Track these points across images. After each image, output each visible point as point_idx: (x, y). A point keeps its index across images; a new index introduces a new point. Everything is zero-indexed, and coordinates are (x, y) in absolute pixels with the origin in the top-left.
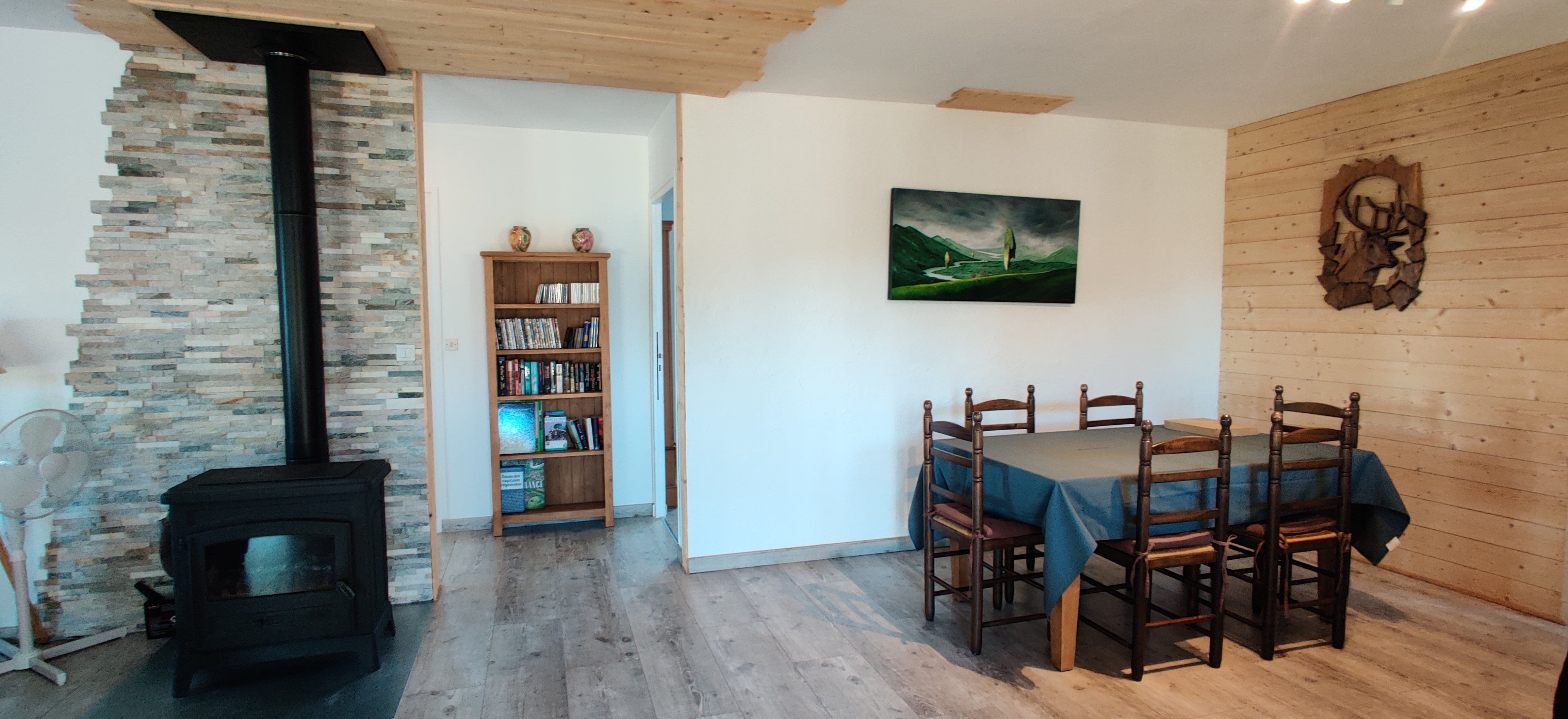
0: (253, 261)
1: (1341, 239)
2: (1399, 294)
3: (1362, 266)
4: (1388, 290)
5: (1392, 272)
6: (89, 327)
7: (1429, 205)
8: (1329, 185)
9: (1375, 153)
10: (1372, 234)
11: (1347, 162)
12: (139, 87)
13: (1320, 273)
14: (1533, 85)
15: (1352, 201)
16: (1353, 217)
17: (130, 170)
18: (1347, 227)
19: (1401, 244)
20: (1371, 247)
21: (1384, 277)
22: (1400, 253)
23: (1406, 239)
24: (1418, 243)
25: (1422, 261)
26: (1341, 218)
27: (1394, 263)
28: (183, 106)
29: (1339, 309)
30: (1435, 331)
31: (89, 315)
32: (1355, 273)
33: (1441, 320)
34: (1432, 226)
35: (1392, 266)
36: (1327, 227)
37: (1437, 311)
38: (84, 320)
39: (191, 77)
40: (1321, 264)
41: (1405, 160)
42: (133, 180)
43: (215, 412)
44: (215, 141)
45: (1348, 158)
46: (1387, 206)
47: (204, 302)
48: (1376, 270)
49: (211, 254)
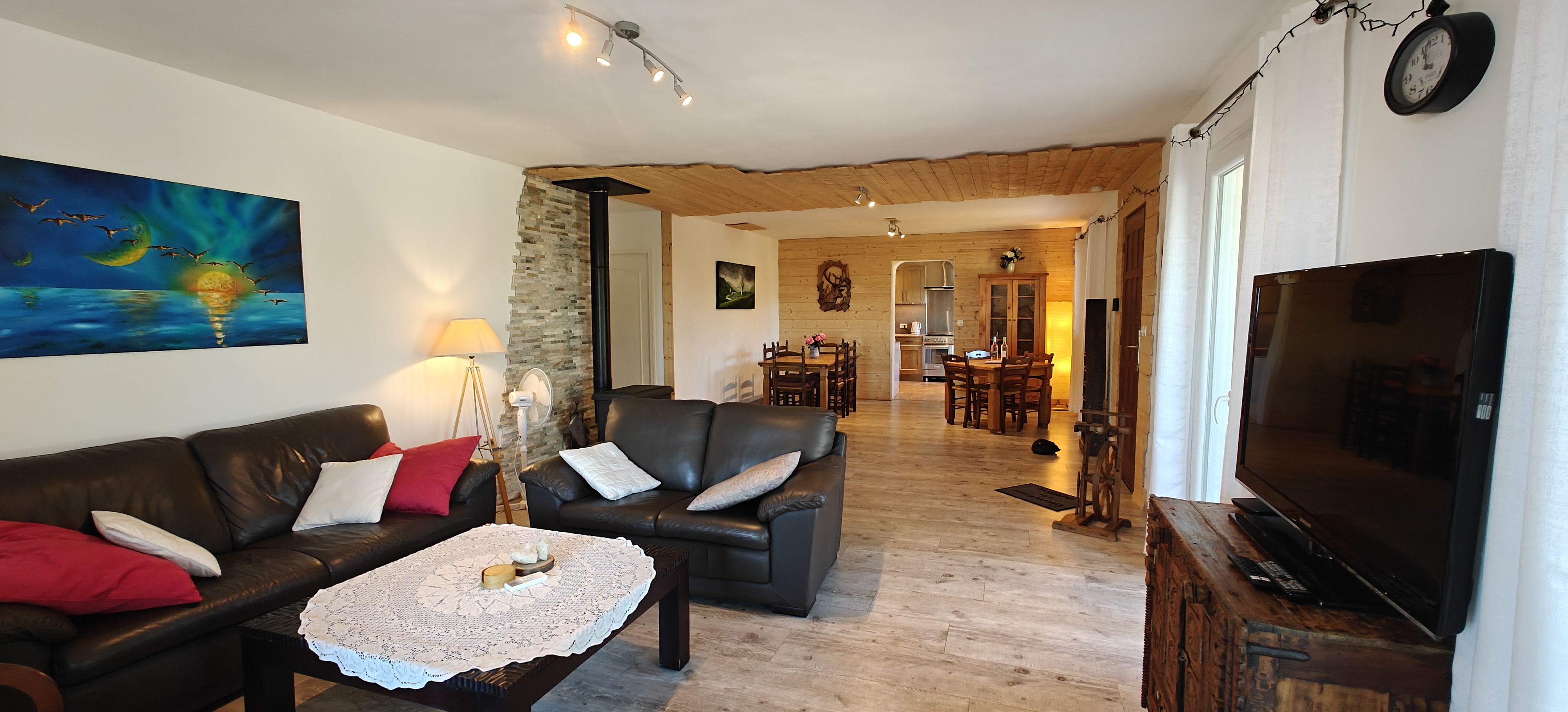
0: (563, 289)
1: (824, 287)
2: (844, 306)
3: (832, 297)
4: (841, 305)
5: (842, 299)
6: (514, 325)
7: (851, 278)
8: (820, 267)
9: (835, 259)
10: (835, 286)
11: (826, 260)
12: (529, 195)
13: (818, 298)
14: (877, 246)
15: (828, 274)
16: (828, 280)
17: (527, 241)
18: (826, 283)
19: (843, 290)
20: (835, 291)
21: (839, 301)
22: (844, 293)
23: (845, 288)
24: (849, 290)
25: (850, 296)
26: (824, 279)
27: (842, 296)
28: (542, 207)
29: (825, 311)
30: (854, 318)
31: (514, 319)
32: (830, 299)
33: (856, 315)
34: (852, 285)
35: (841, 297)
36: (820, 282)
37: (855, 312)
38: (512, 322)
39: (544, 191)
40: (819, 295)
41: (843, 263)
42: (527, 245)
43: (553, 370)
44: (552, 226)
45: (826, 259)
46: (839, 277)
47: (549, 311)
48: (836, 298)
49: (551, 286)
